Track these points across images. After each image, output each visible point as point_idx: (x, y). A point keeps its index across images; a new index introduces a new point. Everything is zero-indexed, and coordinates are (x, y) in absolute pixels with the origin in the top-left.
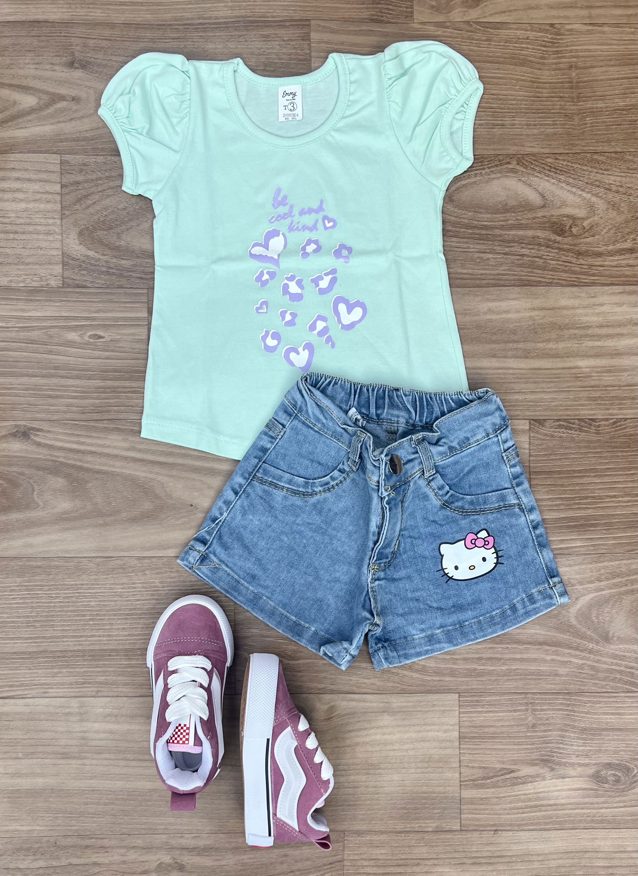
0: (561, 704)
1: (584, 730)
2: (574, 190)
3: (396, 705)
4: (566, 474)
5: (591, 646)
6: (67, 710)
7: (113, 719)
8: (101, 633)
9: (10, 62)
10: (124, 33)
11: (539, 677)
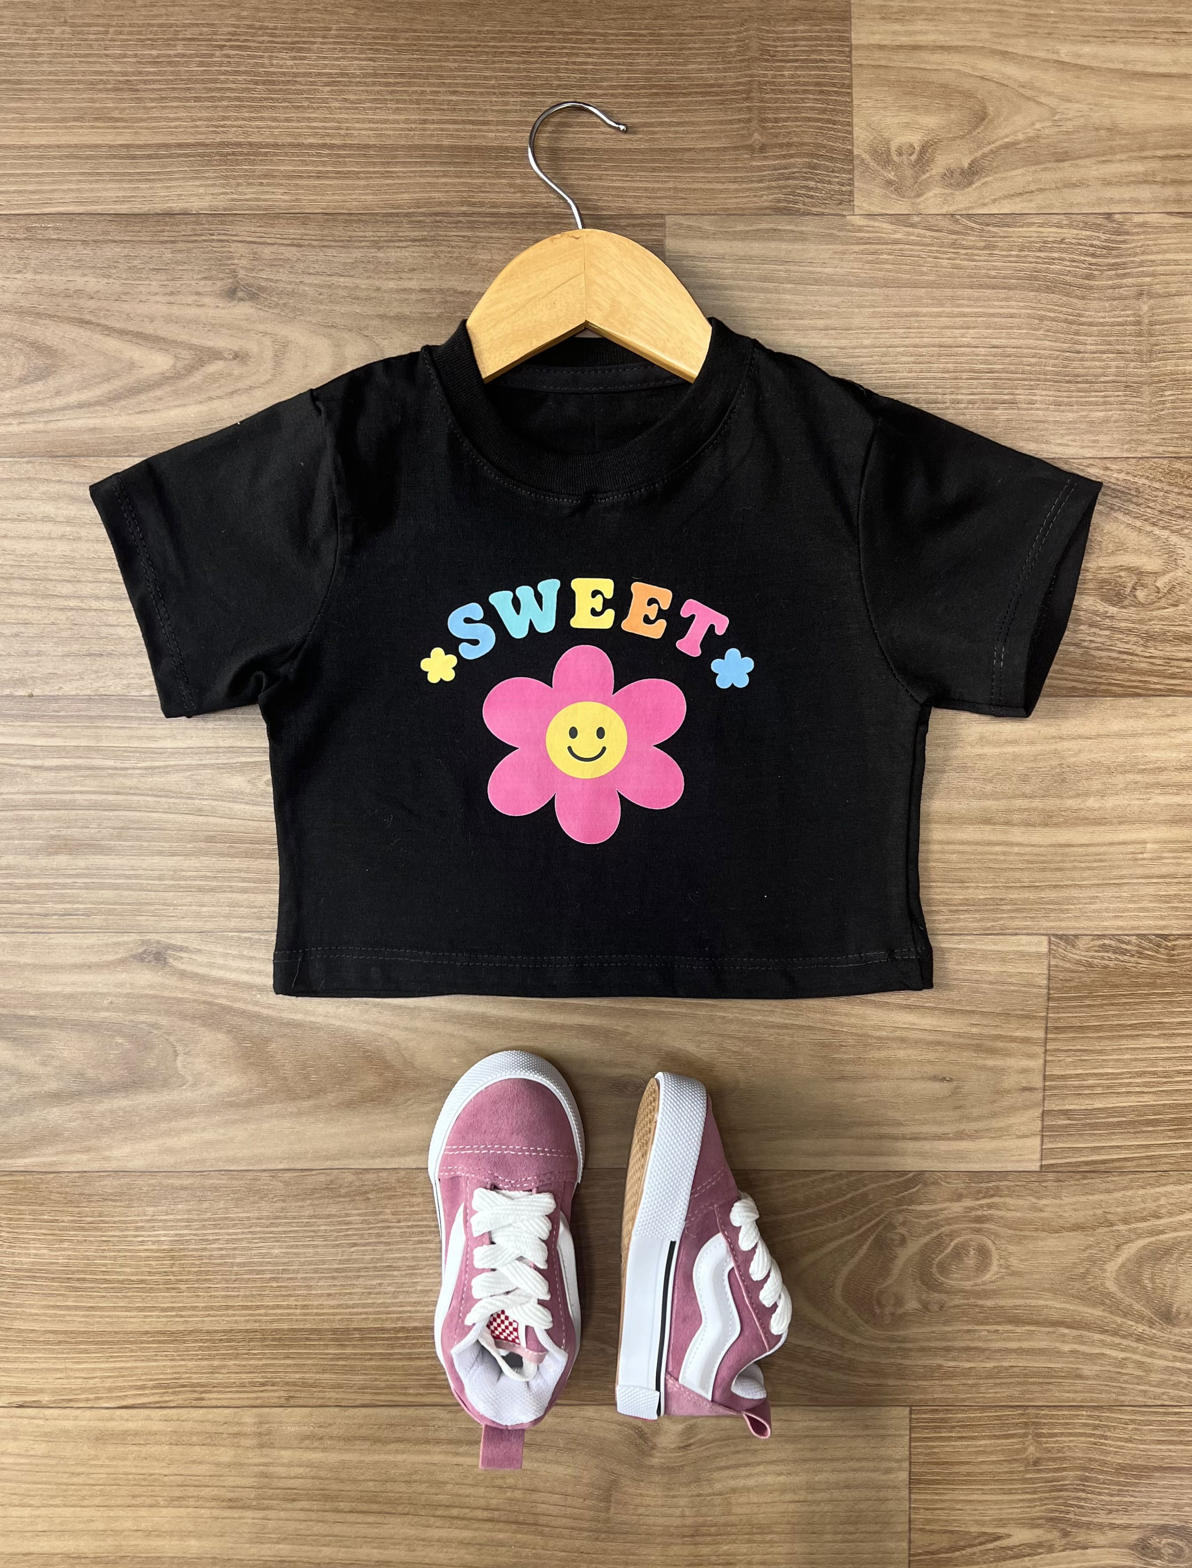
0: (1085, 1425)
1: (1121, 1469)
2: (1138, 523)
3: (800, 1424)
4: (1111, 1031)
5: (1140, 1328)
6: (236, 1429)
7: (316, 1444)
8: (292, 1301)
9: (120, 289)
10: (326, 232)
11: (1047, 1380)
